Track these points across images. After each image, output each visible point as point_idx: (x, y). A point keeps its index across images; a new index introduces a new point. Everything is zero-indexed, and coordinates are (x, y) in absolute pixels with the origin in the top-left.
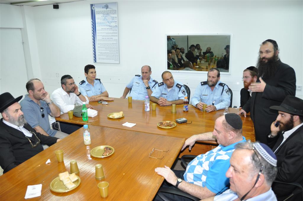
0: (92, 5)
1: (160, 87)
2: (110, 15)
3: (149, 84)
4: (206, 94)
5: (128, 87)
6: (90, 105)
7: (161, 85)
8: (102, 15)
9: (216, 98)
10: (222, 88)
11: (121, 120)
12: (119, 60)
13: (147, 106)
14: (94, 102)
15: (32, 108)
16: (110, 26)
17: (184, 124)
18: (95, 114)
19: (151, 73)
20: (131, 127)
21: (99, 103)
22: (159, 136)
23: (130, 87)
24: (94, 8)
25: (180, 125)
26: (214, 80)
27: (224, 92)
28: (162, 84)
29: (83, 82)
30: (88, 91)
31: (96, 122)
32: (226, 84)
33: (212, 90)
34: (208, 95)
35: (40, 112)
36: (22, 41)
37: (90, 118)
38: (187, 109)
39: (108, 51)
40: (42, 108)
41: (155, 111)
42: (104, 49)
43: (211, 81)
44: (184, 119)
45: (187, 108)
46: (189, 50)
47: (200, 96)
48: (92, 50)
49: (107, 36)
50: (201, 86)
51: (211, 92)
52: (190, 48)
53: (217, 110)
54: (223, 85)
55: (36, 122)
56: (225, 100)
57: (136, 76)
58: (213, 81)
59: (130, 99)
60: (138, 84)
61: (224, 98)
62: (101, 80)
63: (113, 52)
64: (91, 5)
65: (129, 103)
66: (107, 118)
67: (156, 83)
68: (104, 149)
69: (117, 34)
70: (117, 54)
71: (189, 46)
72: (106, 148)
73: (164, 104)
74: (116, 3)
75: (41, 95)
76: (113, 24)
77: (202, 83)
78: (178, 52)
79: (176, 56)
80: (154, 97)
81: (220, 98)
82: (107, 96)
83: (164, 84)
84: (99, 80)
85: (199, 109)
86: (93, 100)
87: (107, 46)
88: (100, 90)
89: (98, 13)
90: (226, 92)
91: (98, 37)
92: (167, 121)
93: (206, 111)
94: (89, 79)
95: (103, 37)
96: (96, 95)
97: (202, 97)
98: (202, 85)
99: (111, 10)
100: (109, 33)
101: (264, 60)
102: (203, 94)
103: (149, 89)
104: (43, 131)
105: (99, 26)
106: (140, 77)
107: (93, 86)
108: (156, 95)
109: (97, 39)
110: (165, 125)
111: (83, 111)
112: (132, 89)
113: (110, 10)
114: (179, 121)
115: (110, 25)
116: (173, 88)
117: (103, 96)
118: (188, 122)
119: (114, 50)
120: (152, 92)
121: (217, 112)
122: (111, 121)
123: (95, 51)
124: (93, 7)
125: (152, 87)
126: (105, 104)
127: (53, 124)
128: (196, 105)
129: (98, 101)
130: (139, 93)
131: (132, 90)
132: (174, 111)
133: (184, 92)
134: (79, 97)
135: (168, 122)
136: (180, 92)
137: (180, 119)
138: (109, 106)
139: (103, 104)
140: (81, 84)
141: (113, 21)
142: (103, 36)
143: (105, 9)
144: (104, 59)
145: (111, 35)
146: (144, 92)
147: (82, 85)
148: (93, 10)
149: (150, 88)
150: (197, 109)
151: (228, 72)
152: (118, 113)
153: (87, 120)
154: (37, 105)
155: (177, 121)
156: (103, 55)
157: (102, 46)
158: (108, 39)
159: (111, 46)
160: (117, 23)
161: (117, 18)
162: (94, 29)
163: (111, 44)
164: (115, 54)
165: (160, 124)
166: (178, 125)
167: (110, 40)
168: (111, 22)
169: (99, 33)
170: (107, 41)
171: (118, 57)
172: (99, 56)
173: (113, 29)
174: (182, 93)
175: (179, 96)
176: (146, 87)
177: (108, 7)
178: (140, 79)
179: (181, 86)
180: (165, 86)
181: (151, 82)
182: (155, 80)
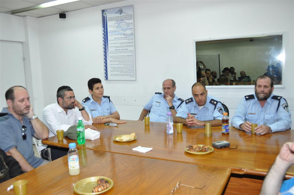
0: (104, 10)
1: (188, 105)
2: (125, 21)
3: (173, 103)
4: (253, 112)
5: (146, 109)
6: (92, 126)
7: (189, 102)
8: (115, 22)
9: (267, 117)
10: (276, 102)
11: (133, 144)
12: (135, 76)
14: (100, 124)
15: (10, 124)
16: (124, 34)
17: (225, 149)
18: (97, 136)
19: (175, 88)
20: (145, 152)
21: (106, 125)
22: (188, 164)
23: (148, 108)
24: (105, 14)
26: (267, 90)
27: (281, 108)
28: (190, 100)
29: (87, 99)
30: (94, 110)
32: (283, 97)
33: (262, 106)
34: (257, 113)
35: (21, 132)
36: (24, 57)
37: (89, 141)
39: (122, 66)
40: (24, 127)
41: (181, 133)
42: (117, 63)
43: (263, 91)
44: (225, 142)
45: (227, 128)
46: (222, 73)
47: (245, 115)
48: (103, 64)
49: (121, 47)
50: (246, 101)
51: (260, 109)
52: (223, 72)
53: (273, 132)
54: (279, 98)
55: (13, 143)
56: (283, 119)
57: (156, 94)
58: (265, 92)
59: (147, 120)
60: (159, 104)
61: (281, 116)
62: (110, 98)
64: (102, 10)
65: (146, 125)
66: (113, 141)
67: (183, 102)
68: (98, 181)
69: (133, 44)
70: (133, 69)
71: (222, 69)
72: (101, 180)
74: (132, 5)
75: (24, 107)
76: (128, 32)
77: (247, 97)
78: (208, 74)
79: (206, 79)
80: (179, 117)
81: (274, 116)
82: (118, 118)
83: (193, 101)
84: (109, 97)
85: (244, 131)
86: (99, 121)
87: (120, 59)
88: (109, 111)
89: (111, 20)
90: (284, 108)
91: (110, 49)
92: (199, 145)
93: (256, 134)
95: (116, 49)
96: (103, 115)
97: (248, 117)
99: (126, 15)
100: (123, 43)
102: (249, 112)
103: (173, 109)
104: (21, 156)
105: (112, 35)
106: (161, 95)
107: (100, 105)
109: (109, 52)
110: (197, 150)
111: (78, 129)
112: (151, 110)
113: (124, 15)
114: (217, 144)
116: (206, 106)
117: (112, 117)
118: (231, 147)
119: (129, 63)
121: (273, 135)
123: (106, 66)
124: (105, 12)
125: (177, 107)
126: (113, 127)
127: (42, 151)
129: (105, 123)
130: (159, 115)
131: (151, 112)
132: (208, 132)
133: (221, 109)
135: (201, 146)
136: (215, 110)
137: (218, 143)
138: (118, 128)
139: (110, 127)
140: (84, 102)
141: (129, 28)
142: (117, 47)
143: (118, 15)
144: (117, 75)
145: (125, 45)
146: (167, 113)
147: (86, 103)
148: (104, 17)
149: (174, 108)
151: (281, 84)
152: (129, 135)
153: (83, 143)
154: (17, 121)
155: (215, 145)
156: (116, 70)
157: (114, 59)
158: (122, 50)
159: (125, 59)
160: (133, 30)
161: (133, 24)
162: (105, 40)
163: (126, 56)
164: (130, 68)
165: (189, 148)
166: (217, 150)
167: (124, 51)
168: (126, 29)
169: (112, 44)
170: (121, 53)
171: (134, 72)
172: (111, 71)
173: (128, 38)
174: (219, 111)
175: (214, 115)
176: (169, 107)
177: (122, 12)
178: (161, 97)
179: (217, 102)
180: (194, 103)
181: (176, 101)
182: (180, 98)
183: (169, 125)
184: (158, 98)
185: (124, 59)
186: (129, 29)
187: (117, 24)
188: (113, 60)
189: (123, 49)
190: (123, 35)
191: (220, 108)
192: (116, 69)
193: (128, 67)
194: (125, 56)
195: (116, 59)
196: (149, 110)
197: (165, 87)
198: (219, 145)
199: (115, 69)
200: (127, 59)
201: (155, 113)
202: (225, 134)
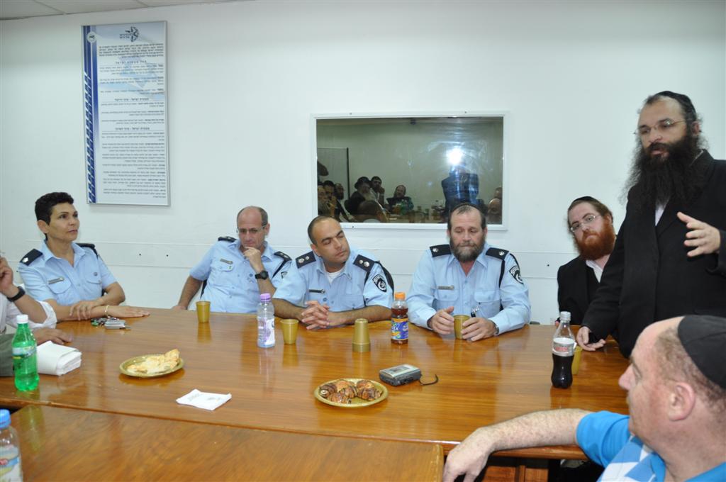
0: (89, 27)
1: (302, 270)
2: (143, 59)
3: (264, 264)
4: (449, 286)
6: (57, 331)
7: (306, 263)
8: (116, 59)
9: (480, 296)
11: (172, 383)
12: (166, 195)
13: (264, 330)
16: (141, 92)
17: (413, 386)
18: (71, 362)
19: (268, 229)
20: (212, 409)
21: (95, 323)
24: (93, 37)
25: (398, 392)
27: (508, 277)
28: (308, 258)
30: (57, 281)
31: (70, 393)
32: (510, 252)
33: (467, 272)
37: (49, 377)
38: (403, 334)
39: (135, 169)
41: (294, 344)
42: (122, 161)
43: (467, 242)
44: (410, 368)
45: (404, 330)
47: (433, 292)
48: (83, 164)
49: (131, 121)
50: (432, 259)
51: (462, 278)
53: (500, 332)
54: (501, 254)
56: (515, 302)
57: (221, 242)
59: (204, 309)
60: (229, 265)
61: (509, 296)
63: (149, 171)
64: (84, 27)
65: (201, 323)
66: (118, 375)
67: (286, 260)
69: (163, 117)
70: (161, 178)
73: (322, 322)
74: (163, 22)
76: (152, 86)
77: (435, 250)
80: (284, 300)
83: (314, 260)
84: (92, 247)
87: (130, 153)
88: (99, 278)
89: (107, 54)
90: (515, 277)
91: (103, 126)
92: (348, 380)
94: (55, 238)
95: (120, 126)
97: (438, 296)
98: (434, 255)
99: (146, 43)
100: (137, 113)
101: (656, 153)
102: (440, 284)
103: (265, 279)
105: (109, 92)
106: (234, 243)
107: (73, 266)
108: (291, 294)
109: (100, 133)
110: (347, 394)
111: (17, 350)
112: (210, 281)
113: (143, 43)
114: (394, 375)
115: (141, 88)
116: (346, 270)
118: (424, 380)
119: (151, 163)
120: (276, 289)
122: (131, 386)
123: (92, 169)
124: (92, 33)
125: (274, 272)
126: (115, 329)
128: (429, 321)
129: (91, 320)
130: (230, 293)
131: (208, 286)
132: (361, 342)
133: (381, 280)
134: (16, 305)
135: (355, 381)
136: (367, 283)
137: (395, 371)
138: (128, 333)
139: (107, 329)
141: (153, 75)
142: (120, 121)
143: (127, 42)
144: (121, 192)
145: (144, 118)
146: (248, 288)
148: (89, 44)
149: (267, 276)
150: (431, 334)
151: (501, 223)
152: (163, 356)
153: (31, 388)
155: (389, 378)
156: (118, 180)
157: (115, 153)
158: (135, 131)
159: (143, 152)
160: (164, 82)
161: (164, 67)
162: (91, 102)
163: (144, 145)
164: (154, 176)
165: (327, 390)
166: (395, 391)
167: (140, 134)
168: (145, 78)
169: (107, 113)
170: (131, 137)
171: (166, 185)
172: (105, 182)
173: (150, 100)
174: (377, 285)
175: (364, 294)
176: (254, 274)
177: (137, 36)
178: (233, 249)
179: (372, 263)
180: (317, 265)
181: (270, 258)
182: (280, 252)
183: (263, 323)
184: (225, 251)
185: (140, 153)
186: (153, 78)
187: (124, 65)
188: (112, 153)
189: (137, 129)
190: (138, 93)
191: (379, 278)
192: (119, 177)
193: (150, 174)
194: (142, 144)
195: (120, 153)
196: (203, 280)
197: (244, 226)
198: (399, 377)
199: (116, 178)
200: (146, 153)
201: (219, 288)
202: (398, 344)
